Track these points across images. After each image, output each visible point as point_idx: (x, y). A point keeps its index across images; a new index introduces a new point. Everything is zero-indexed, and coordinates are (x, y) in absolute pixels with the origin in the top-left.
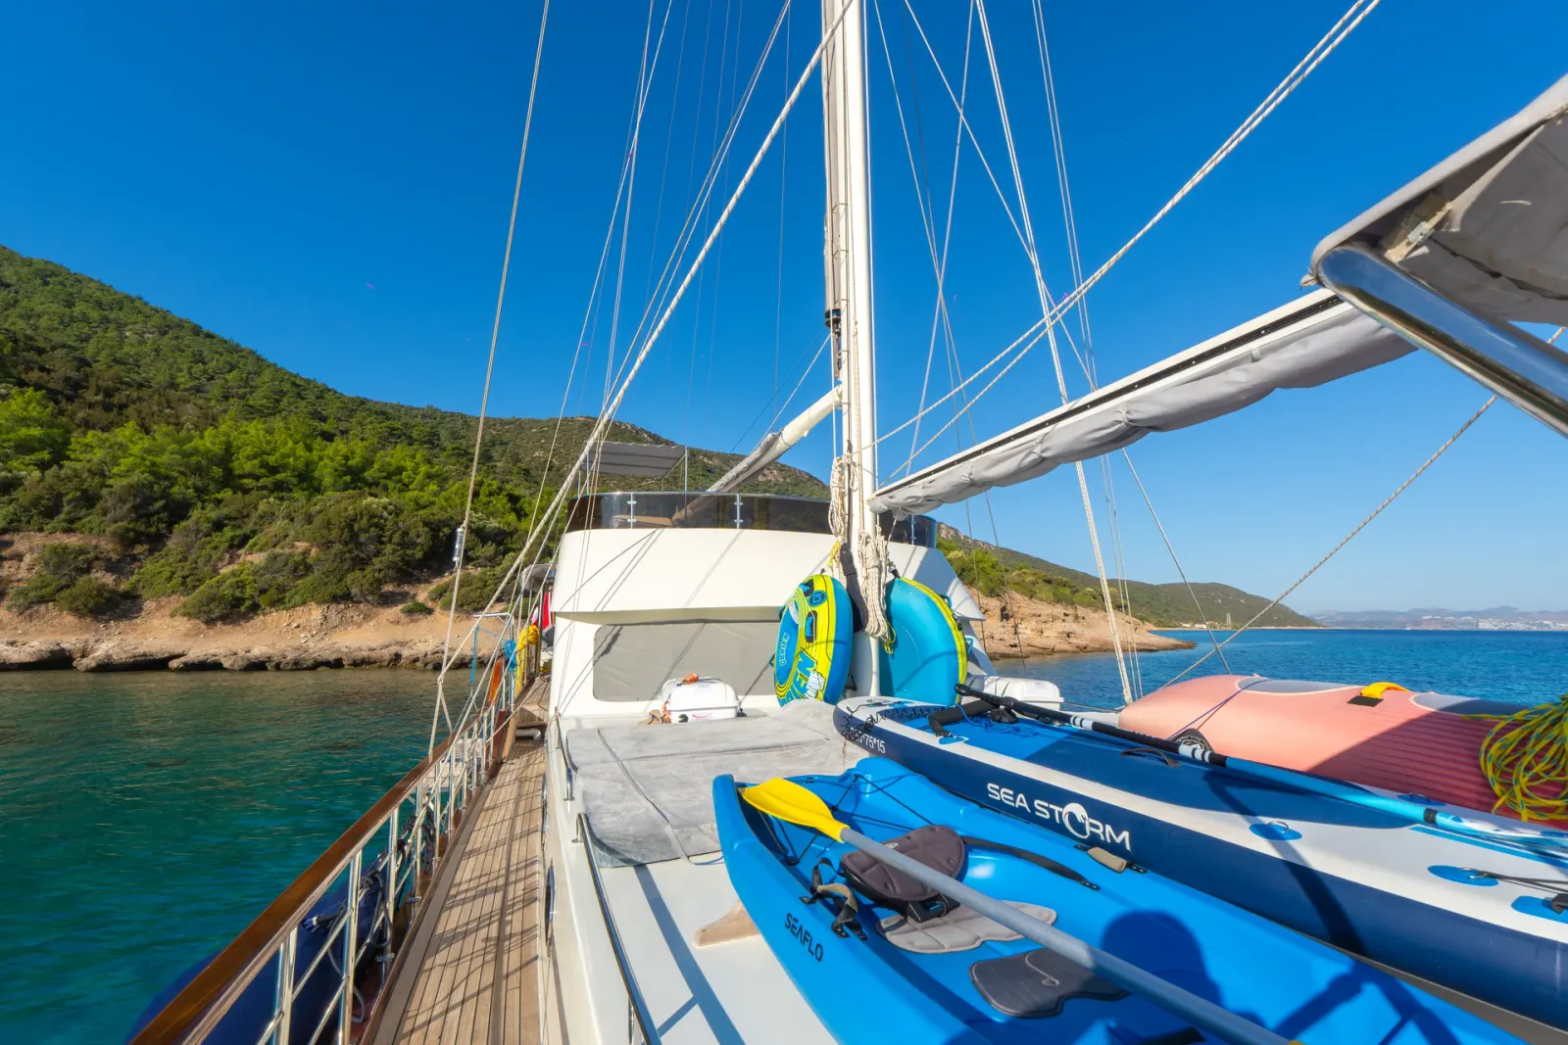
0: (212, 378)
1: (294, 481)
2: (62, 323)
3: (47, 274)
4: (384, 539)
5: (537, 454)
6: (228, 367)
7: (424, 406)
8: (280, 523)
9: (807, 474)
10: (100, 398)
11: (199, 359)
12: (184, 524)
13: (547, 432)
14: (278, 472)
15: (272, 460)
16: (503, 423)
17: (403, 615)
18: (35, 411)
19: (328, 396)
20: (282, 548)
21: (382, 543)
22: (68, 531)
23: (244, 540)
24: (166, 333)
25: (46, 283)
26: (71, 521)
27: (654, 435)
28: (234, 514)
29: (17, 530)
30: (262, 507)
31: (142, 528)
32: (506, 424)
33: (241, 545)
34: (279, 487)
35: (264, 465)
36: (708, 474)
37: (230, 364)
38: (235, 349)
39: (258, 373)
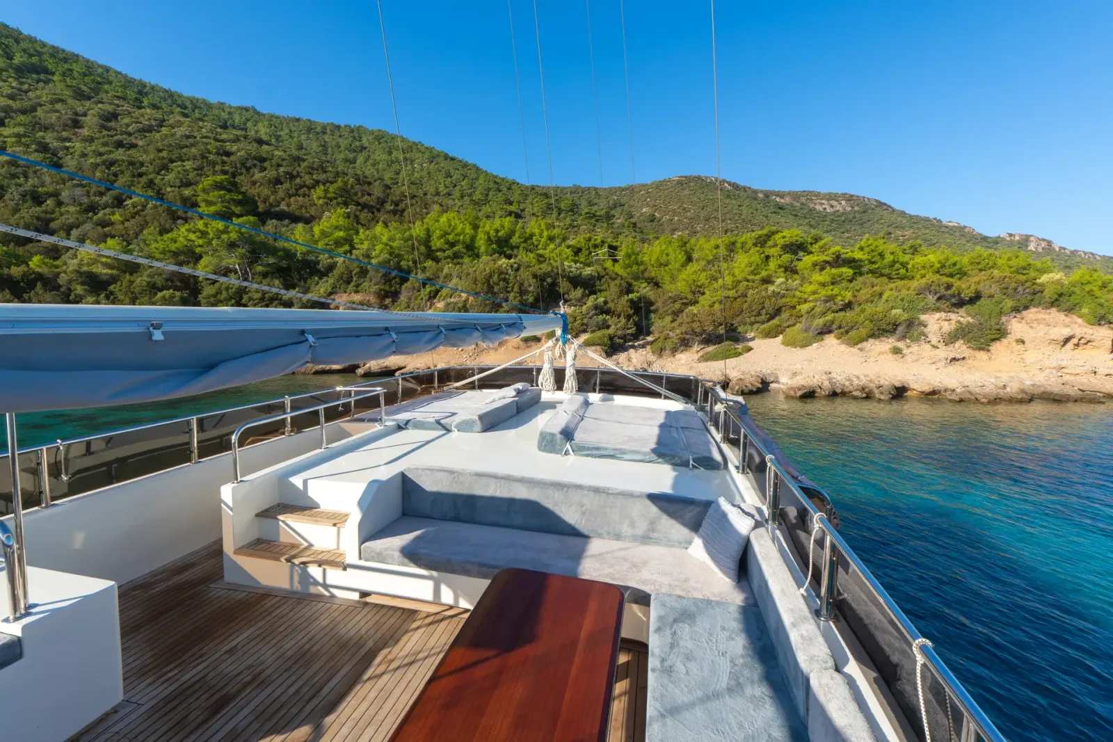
0: (455, 186)
1: (464, 251)
2: (388, 165)
3: (380, 137)
4: (509, 289)
5: (644, 210)
6: (462, 177)
7: (571, 185)
8: (455, 280)
9: (877, 201)
10: (392, 208)
11: (449, 175)
12: (406, 284)
13: (651, 192)
14: (455, 246)
15: (450, 237)
16: (622, 190)
17: (521, 343)
18: (342, 222)
19: (514, 187)
20: (455, 298)
21: (508, 292)
22: (357, 292)
23: (437, 292)
24: (432, 162)
25: (380, 143)
26: (357, 286)
27: (734, 184)
28: (431, 277)
29: (336, 293)
30: (446, 271)
31: (387, 288)
32: (623, 190)
33: (435, 297)
34: (456, 256)
35: (447, 242)
36: (780, 211)
37: (463, 175)
38: (465, 165)
39: (477, 179)
